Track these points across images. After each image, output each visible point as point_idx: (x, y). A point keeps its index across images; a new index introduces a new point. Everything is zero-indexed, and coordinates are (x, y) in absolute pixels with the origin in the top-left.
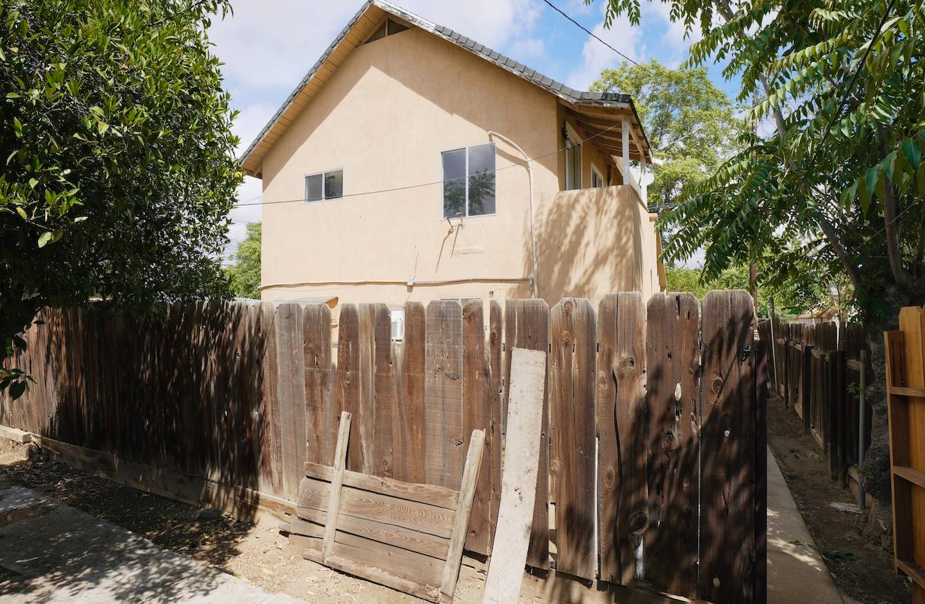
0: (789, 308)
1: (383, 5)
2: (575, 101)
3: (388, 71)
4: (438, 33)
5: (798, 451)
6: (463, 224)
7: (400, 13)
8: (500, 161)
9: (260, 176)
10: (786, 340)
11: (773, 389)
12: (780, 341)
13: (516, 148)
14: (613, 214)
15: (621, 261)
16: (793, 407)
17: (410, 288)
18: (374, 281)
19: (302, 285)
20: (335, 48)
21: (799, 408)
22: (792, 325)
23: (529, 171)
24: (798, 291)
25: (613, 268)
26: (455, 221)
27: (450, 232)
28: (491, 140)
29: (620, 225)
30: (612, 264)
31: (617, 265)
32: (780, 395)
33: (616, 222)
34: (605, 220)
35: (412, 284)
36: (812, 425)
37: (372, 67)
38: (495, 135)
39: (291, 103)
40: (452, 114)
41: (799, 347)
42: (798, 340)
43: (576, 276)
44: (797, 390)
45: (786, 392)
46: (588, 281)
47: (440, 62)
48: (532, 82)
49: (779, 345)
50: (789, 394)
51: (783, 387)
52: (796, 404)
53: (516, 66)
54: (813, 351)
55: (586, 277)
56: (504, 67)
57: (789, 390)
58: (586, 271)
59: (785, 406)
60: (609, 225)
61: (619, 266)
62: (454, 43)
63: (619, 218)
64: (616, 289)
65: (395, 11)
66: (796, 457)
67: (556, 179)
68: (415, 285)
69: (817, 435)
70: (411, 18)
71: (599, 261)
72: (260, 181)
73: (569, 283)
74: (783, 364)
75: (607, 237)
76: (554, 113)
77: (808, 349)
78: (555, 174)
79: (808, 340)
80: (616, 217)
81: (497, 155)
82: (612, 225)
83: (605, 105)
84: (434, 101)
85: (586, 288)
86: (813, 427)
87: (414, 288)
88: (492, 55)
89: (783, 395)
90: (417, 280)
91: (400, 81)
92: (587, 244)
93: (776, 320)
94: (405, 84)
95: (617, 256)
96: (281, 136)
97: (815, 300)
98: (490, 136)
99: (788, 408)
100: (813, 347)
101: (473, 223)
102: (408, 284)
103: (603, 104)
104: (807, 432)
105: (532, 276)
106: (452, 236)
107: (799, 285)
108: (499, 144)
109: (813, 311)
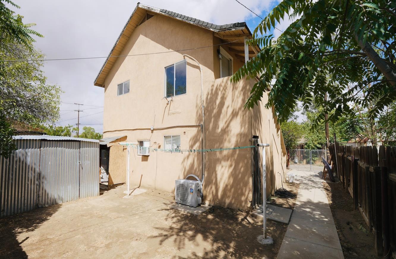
0: (343, 138)
1: (142, 6)
2: (218, 31)
3: (146, 36)
4: (161, 12)
5: (352, 223)
6: (173, 100)
7: (147, 8)
8: (188, 68)
9: (104, 87)
10: (342, 154)
11: (336, 176)
12: (339, 154)
13: (194, 60)
14: (240, 89)
15: (245, 114)
16: (347, 189)
17: (152, 131)
18: (139, 128)
19: (116, 131)
20: (125, 28)
21: (351, 190)
22: (345, 147)
23: (200, 71)
24: (348, 130)
25: (242, 117)
26: (169, 99)
27: (167, 104)
28: (184, 58)
29: (244, 94)
30: (241, 116)
31: (243, 116)
32: (340, 180)
33: (242, 93)
34: (237, 93)
35: (153, 129)
36: (359, 205)
37: (141, 35)
38: (186, 56)
39: (111, 54)
40: (169, 49)
41: (350, 158)
42: (349, 154)
43: (222, 124)
44: (349, 180)
45: (344, 180)
46: (228, 126)
47: (165, 27)
48: (199, 26)
49: (339, 156)
50: (345, 182)
51: (341, 177)
52: (349, 188)
53: (192, 19)
54: (359, 162)
55: (226, 125)
56: (187, 21)
57: (345, 180)
58: (226, 121)
59: (343, 187)
60: (239, 95)
61: (245, 116)
62: (167, 15)
63: (244, 90)
64: (243, 129)
65: (146, 7)
66: (351, 228)
67: (213, 73)
68: (154, 129)
69: (363, 213)
70: (151, 9)
71: (234, 114)
72: (104, 89)
73: (218, 129)
74: (341, 166)
75: (238, 102)
76: (212, 41)
77: (356, 161)
78: (212, 71)
79: (355, 155)
80: (242, 90)
81: (187, 65)
82: (240, 94)
83: (232, 30)
84: (162, 45)
85: (227, 130)
86: (360, 207)
87: (154, 131)
88: (182, 17)
89: (342, 181)
90: (155, 127)
91: (150, 39)
92: (228, 107)
93: (337, 144)
94: (152, 40)
95: (243, 111)
96: (111, 69)
97: (357, 133)
98: (184, 57)
99: (344, 188)
100: (358, 160)
101: (177, 99)
102: (151, 129)
103: (231, 29)
104: (357, 208)
105: (202, 123)
106: (169, 105)
107: (349, 126)
108: (188, 60)
109: (356, 139)
